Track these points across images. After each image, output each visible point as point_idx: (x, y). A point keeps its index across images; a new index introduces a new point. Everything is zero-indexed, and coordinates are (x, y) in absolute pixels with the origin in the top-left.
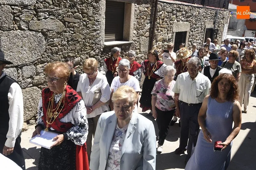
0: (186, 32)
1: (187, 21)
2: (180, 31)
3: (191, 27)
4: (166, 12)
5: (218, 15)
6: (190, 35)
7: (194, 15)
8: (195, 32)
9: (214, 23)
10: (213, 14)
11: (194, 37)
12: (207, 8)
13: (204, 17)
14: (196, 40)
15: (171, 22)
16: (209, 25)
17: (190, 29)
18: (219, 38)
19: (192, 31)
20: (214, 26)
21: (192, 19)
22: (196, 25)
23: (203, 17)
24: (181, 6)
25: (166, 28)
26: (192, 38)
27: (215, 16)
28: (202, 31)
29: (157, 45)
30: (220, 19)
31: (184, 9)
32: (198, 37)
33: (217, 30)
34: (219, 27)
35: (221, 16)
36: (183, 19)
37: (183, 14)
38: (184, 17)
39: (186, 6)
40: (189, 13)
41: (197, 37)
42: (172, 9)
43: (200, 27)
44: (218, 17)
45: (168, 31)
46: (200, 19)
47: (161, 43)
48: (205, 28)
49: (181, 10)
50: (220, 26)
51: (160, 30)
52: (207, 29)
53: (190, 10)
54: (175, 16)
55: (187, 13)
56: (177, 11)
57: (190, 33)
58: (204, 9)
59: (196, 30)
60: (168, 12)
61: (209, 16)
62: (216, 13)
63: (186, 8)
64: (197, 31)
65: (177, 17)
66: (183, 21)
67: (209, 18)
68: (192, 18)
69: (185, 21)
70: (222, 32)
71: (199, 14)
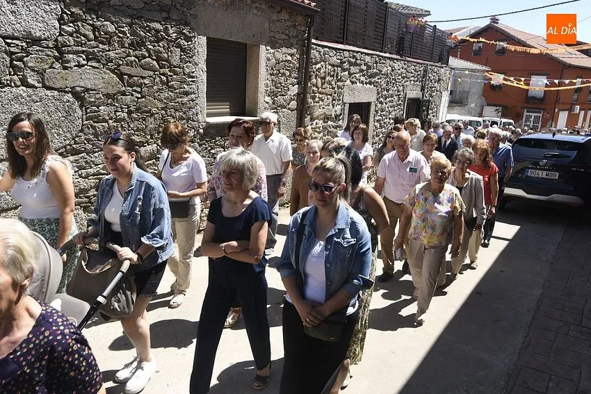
0: (369, 104)
1: (370, 83)
2: (357, 101)
3: (378, 94)
4: (330, 64)
5: (430, 75)
6: (377, 109)
7: (383, 72)
8: (386, 104)
9: (423, 89)
10: (419, 73)
11: (384, 113)
12: (408, 61)
13: (403, 78)
14: (390, 118)
15: (340, 84)
16: (414, 93)
17: (377, 99)
18: (433, 116)
19: (381, 103)
20: (423, 95)
21: (379, 81)
22: (388, 91)
23: (400, 77)
24: (358, 56)
25: (331, 95)
26: (381, 115)
27: (424, 76)
28: (400, 102)
29: (313, 126)
30: (433, 81)
31: (364, 61)
32: (393, 113)
33: (429, 101)
34: (432, 97)
35: (434, 76)
36: (362, 78)
37: (362, 71)
38: (364, 76)
39: (367, 54)
40: (374, 68)
41: (390, 113)
42: (341, 60)
43: (396, 95)
44: (429, 77)
45: (333, 100)
46: (395, 80)
47: (321, 122)
48: (405, 98)
49: (358, 62)
50: (434, 94)
51: (319, 98)
52: (409, 99)
53: (376, 63)
54: (346, 73)
55: (369, 68)
56: (351, 64)
57: (376, 106)
58: (402, 62)
59: (388, 100)
60: (333, 66)
61: (413, 76)
62: (425, 71)
63: (368, 59)
64: (390, 102)
65: (350, 74)
66: (362, 82)
67: (412, 78)
68: (381, 78)
69: (366, 84)
70: (438, 106)
71: (393, 70)
